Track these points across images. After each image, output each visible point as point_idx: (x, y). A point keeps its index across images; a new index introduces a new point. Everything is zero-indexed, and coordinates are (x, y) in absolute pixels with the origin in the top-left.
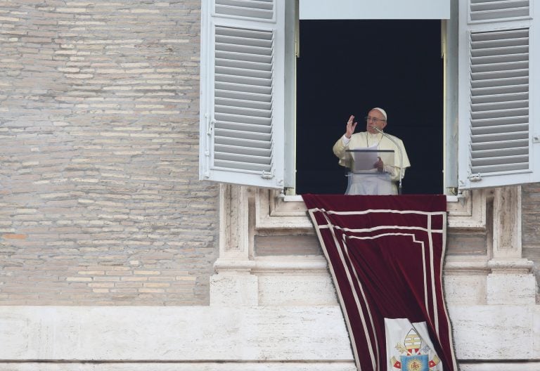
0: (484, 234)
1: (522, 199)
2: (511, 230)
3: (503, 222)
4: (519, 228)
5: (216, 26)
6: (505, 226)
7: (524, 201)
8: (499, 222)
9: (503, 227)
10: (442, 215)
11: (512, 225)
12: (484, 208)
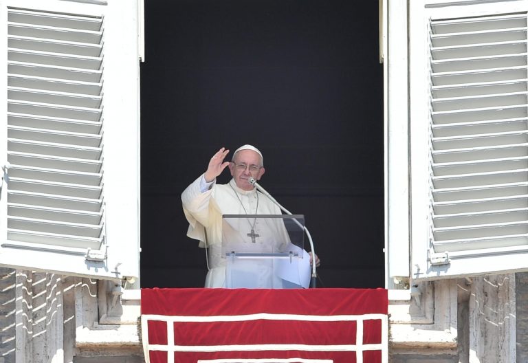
0: (455, 353)
1: (517, 296)
2: (499, 347)
3: (484, 334)
4: (513, 344)
5: (9, 8)
6: (489, 339)
7: (520, 298)
8: (479, 333)
9: (486, 342)
10: (380, 321)
11: (501, 338)
12: (454, 310)
